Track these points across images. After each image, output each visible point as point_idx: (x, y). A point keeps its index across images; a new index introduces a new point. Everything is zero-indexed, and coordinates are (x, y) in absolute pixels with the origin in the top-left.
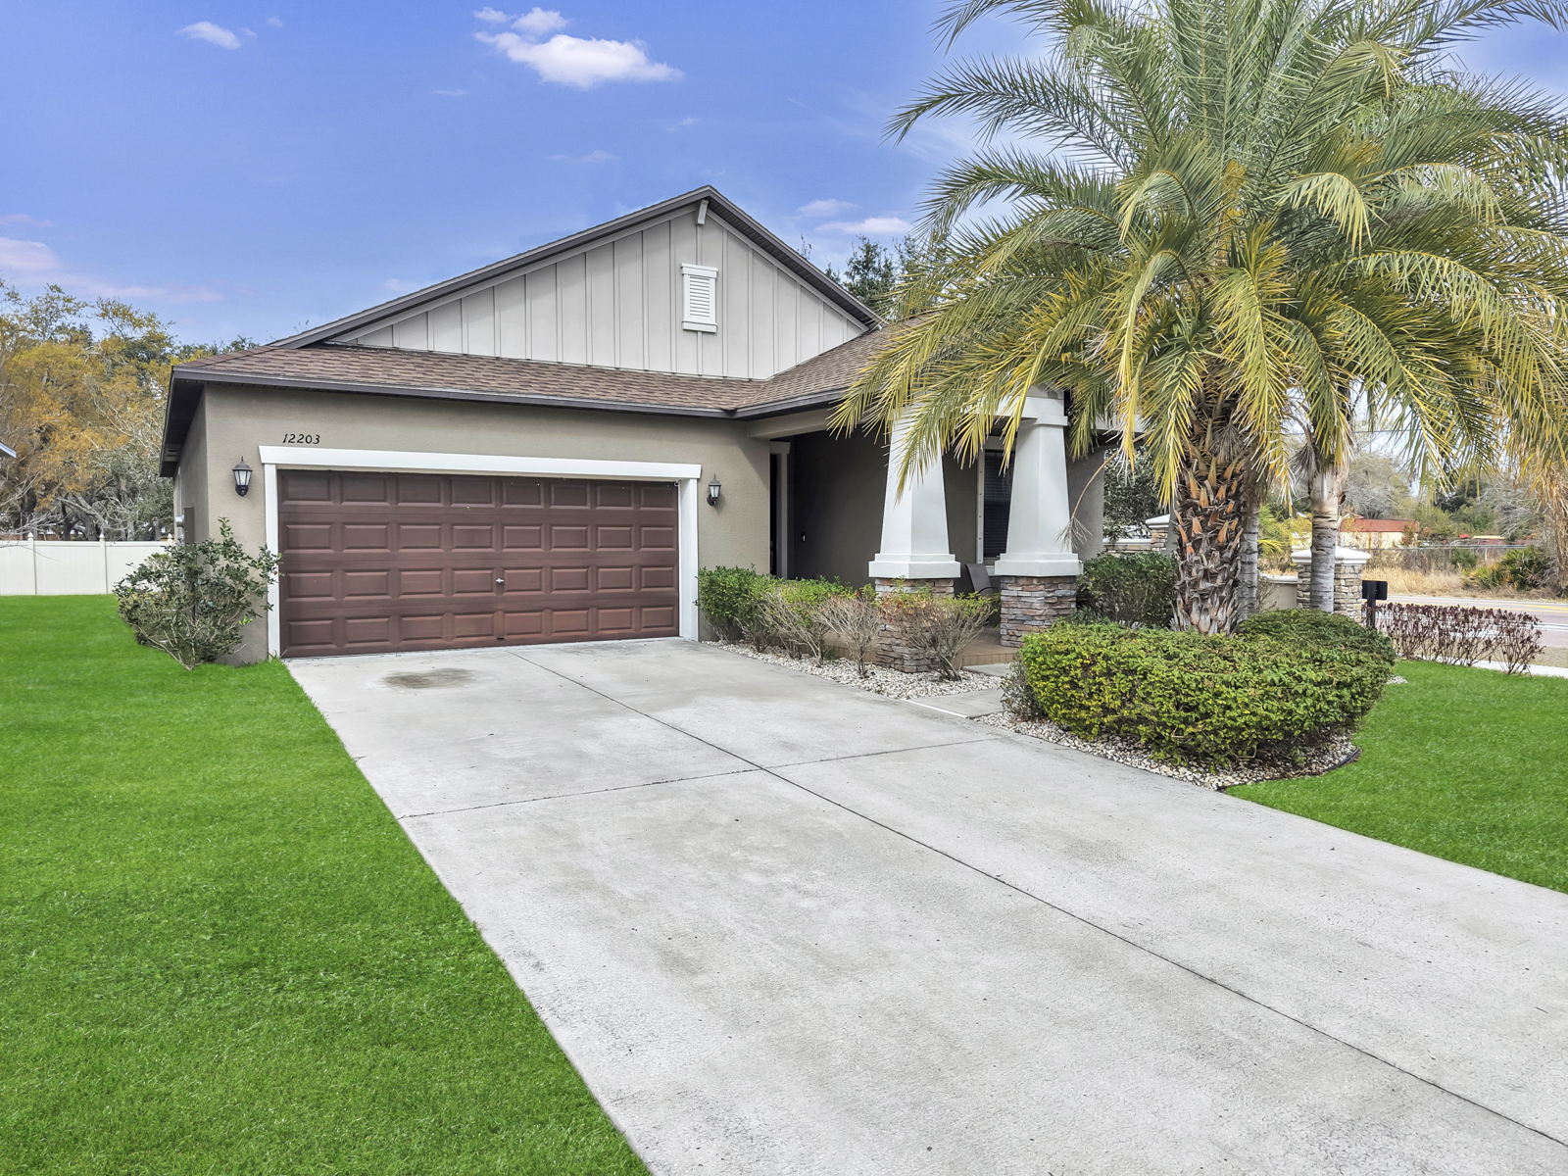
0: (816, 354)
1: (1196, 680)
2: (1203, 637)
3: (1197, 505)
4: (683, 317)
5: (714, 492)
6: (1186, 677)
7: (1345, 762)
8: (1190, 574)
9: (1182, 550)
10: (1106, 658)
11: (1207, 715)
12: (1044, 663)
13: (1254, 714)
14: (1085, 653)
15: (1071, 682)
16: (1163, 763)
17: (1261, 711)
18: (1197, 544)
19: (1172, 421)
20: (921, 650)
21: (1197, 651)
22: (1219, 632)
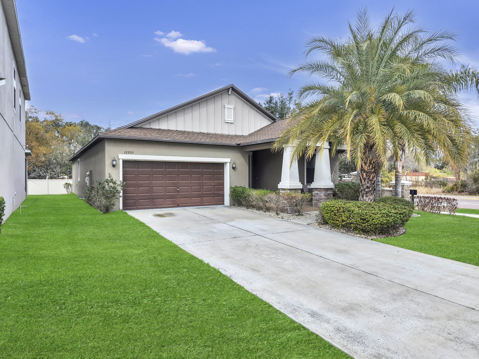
0: (260, 128)
1: (365, 213)
2: (367, 203)
3: (364, 170)
4: (225, 119)
5: (234, 166)
6: (363, 212)
7: (403, 234)
8: (363, 187)
9: (361, 181)
10: (343, 208)
11: (368, 221)
12: (327, 209)
13: (379, 221)
14: (337, 207)
15: (334, 214)
16: (357, 234)
17: (381, 220)
18: (365, 180)
19: (359, 150)
20: (293, 207)
21: (365, 206)
22: (371, 201)
